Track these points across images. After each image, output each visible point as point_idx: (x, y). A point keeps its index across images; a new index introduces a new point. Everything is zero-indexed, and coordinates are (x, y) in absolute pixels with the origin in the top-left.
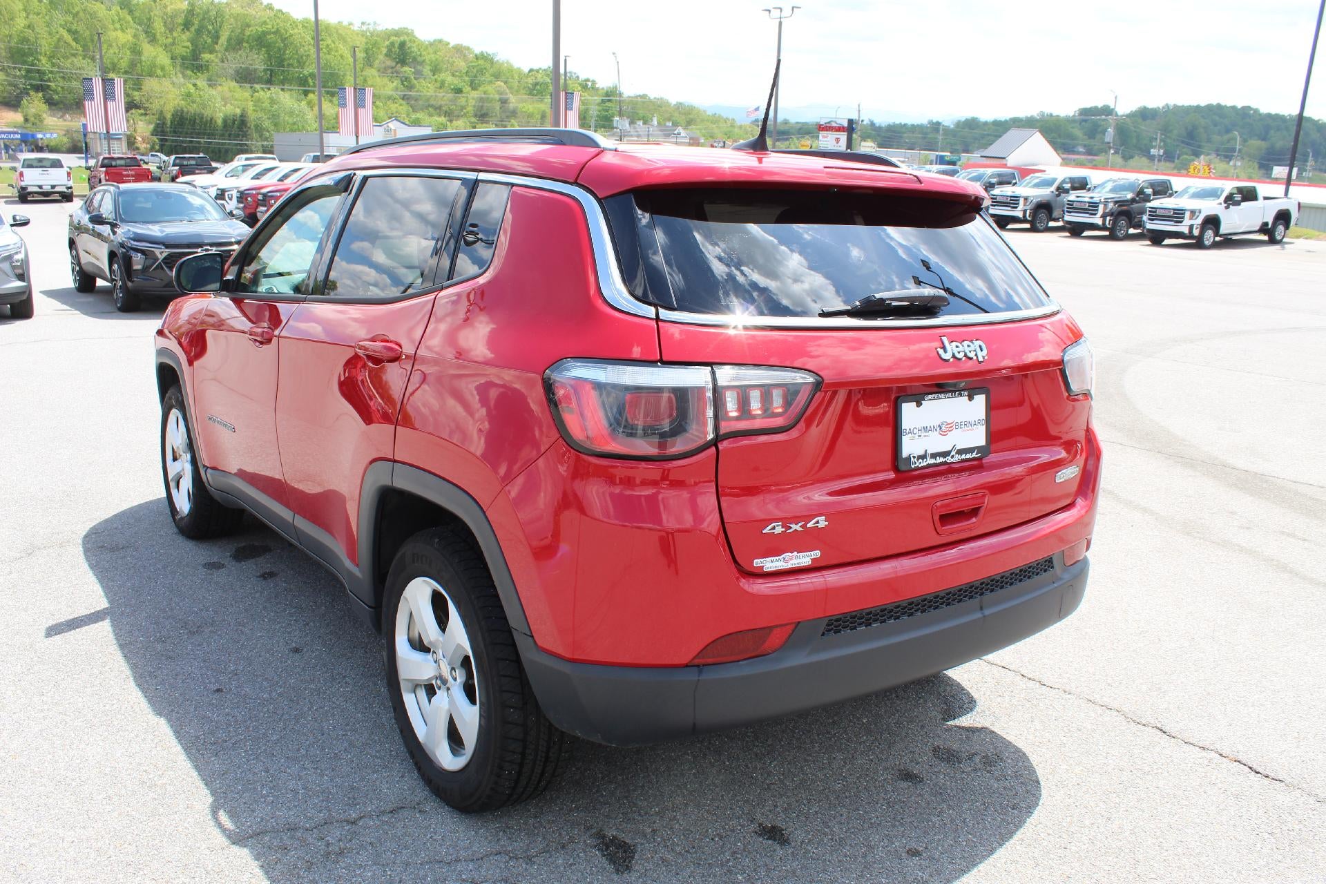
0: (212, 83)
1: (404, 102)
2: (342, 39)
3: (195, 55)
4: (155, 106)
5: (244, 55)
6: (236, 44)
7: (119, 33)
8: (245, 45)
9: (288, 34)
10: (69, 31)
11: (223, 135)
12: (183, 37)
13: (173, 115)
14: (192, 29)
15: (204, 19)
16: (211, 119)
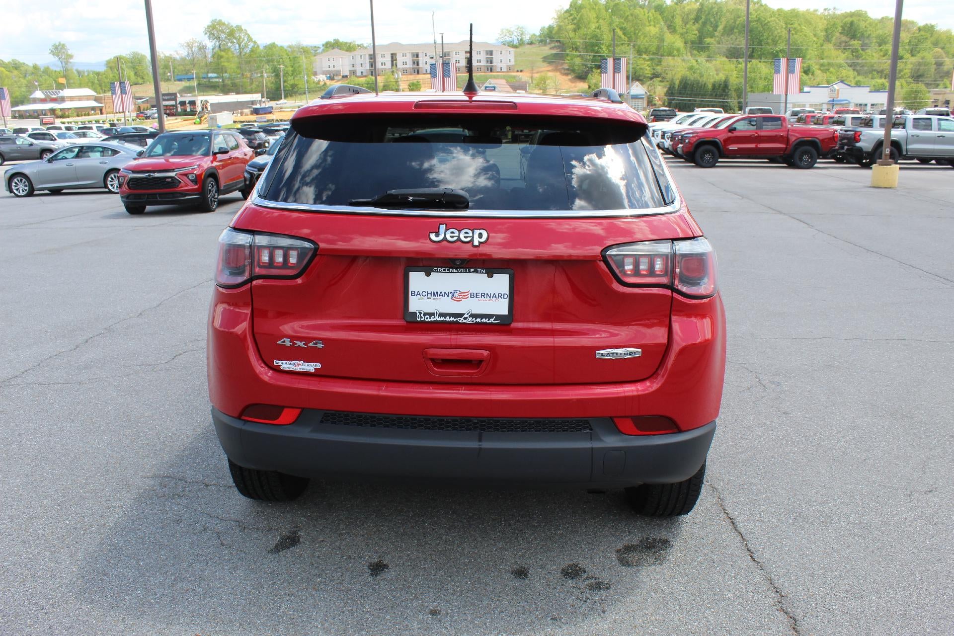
0: (710, 58)
1: (850, 69)
2: (808, 23)
3: (701, 40)
4: (669, 76)
5: (734, 37)
6: (730, 30)
7: (652, 28)
8: (735, 30)
9: (766, 21)
10: (621, 29)
11: (711, 95)
12: (694, 28)
13: (680, 82)
14: (700, 22)
15: (709, 14)
16: (705, 84)
